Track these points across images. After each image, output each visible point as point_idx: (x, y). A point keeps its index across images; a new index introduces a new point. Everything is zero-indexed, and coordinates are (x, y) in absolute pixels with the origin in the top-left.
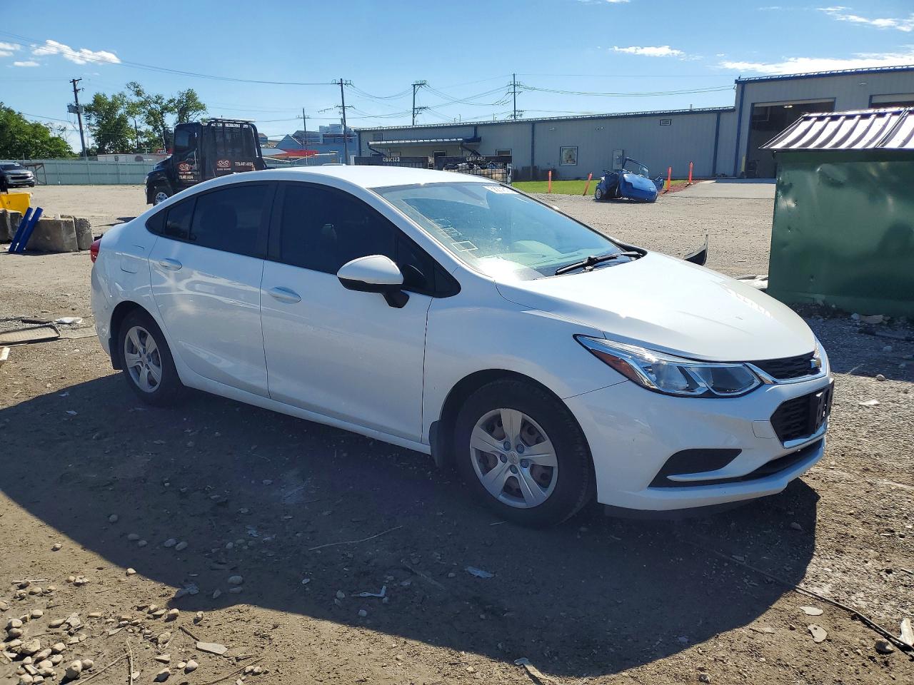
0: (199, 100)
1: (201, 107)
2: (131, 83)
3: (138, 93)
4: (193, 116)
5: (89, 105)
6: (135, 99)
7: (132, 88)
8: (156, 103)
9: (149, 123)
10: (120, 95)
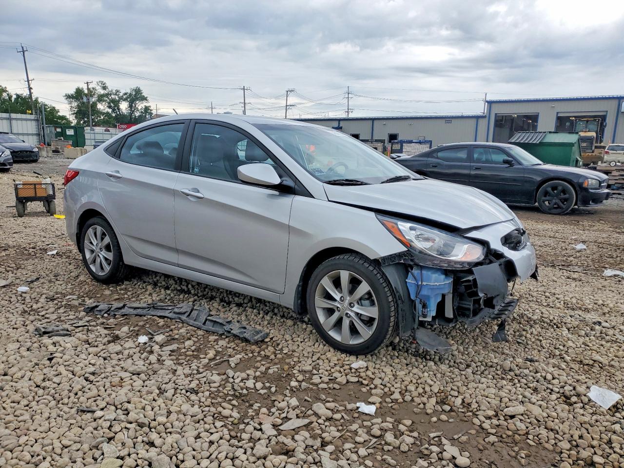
0: (143, 94)
1: (144, 99)
2: (100, 81)
3: (104, 88)
6: (102, 92)
7: (100, 85)
8: (116, 94)
10: (93, 89)
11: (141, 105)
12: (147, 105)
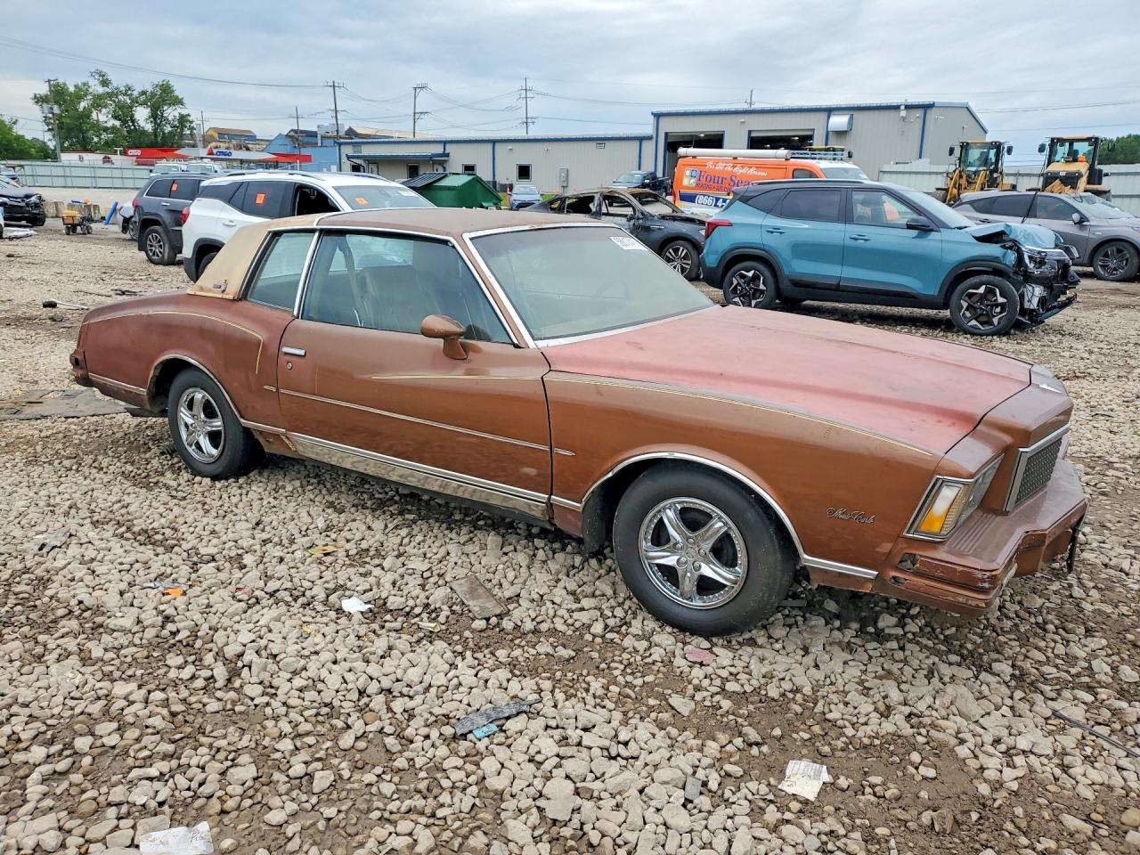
0: (176, 93)
1: (178, 102)
2: (96, 71)
3: (105, 83)
4: (169, 111)
5: (46, 96)
6: (101, 90)
7: (97, 76)
8: (125, 94)
9: (116, 117)
10: (84, 84)
11: (171, 113)
12: (184, 112)
